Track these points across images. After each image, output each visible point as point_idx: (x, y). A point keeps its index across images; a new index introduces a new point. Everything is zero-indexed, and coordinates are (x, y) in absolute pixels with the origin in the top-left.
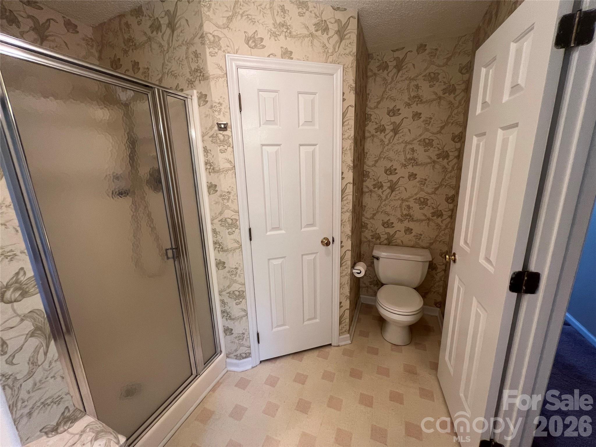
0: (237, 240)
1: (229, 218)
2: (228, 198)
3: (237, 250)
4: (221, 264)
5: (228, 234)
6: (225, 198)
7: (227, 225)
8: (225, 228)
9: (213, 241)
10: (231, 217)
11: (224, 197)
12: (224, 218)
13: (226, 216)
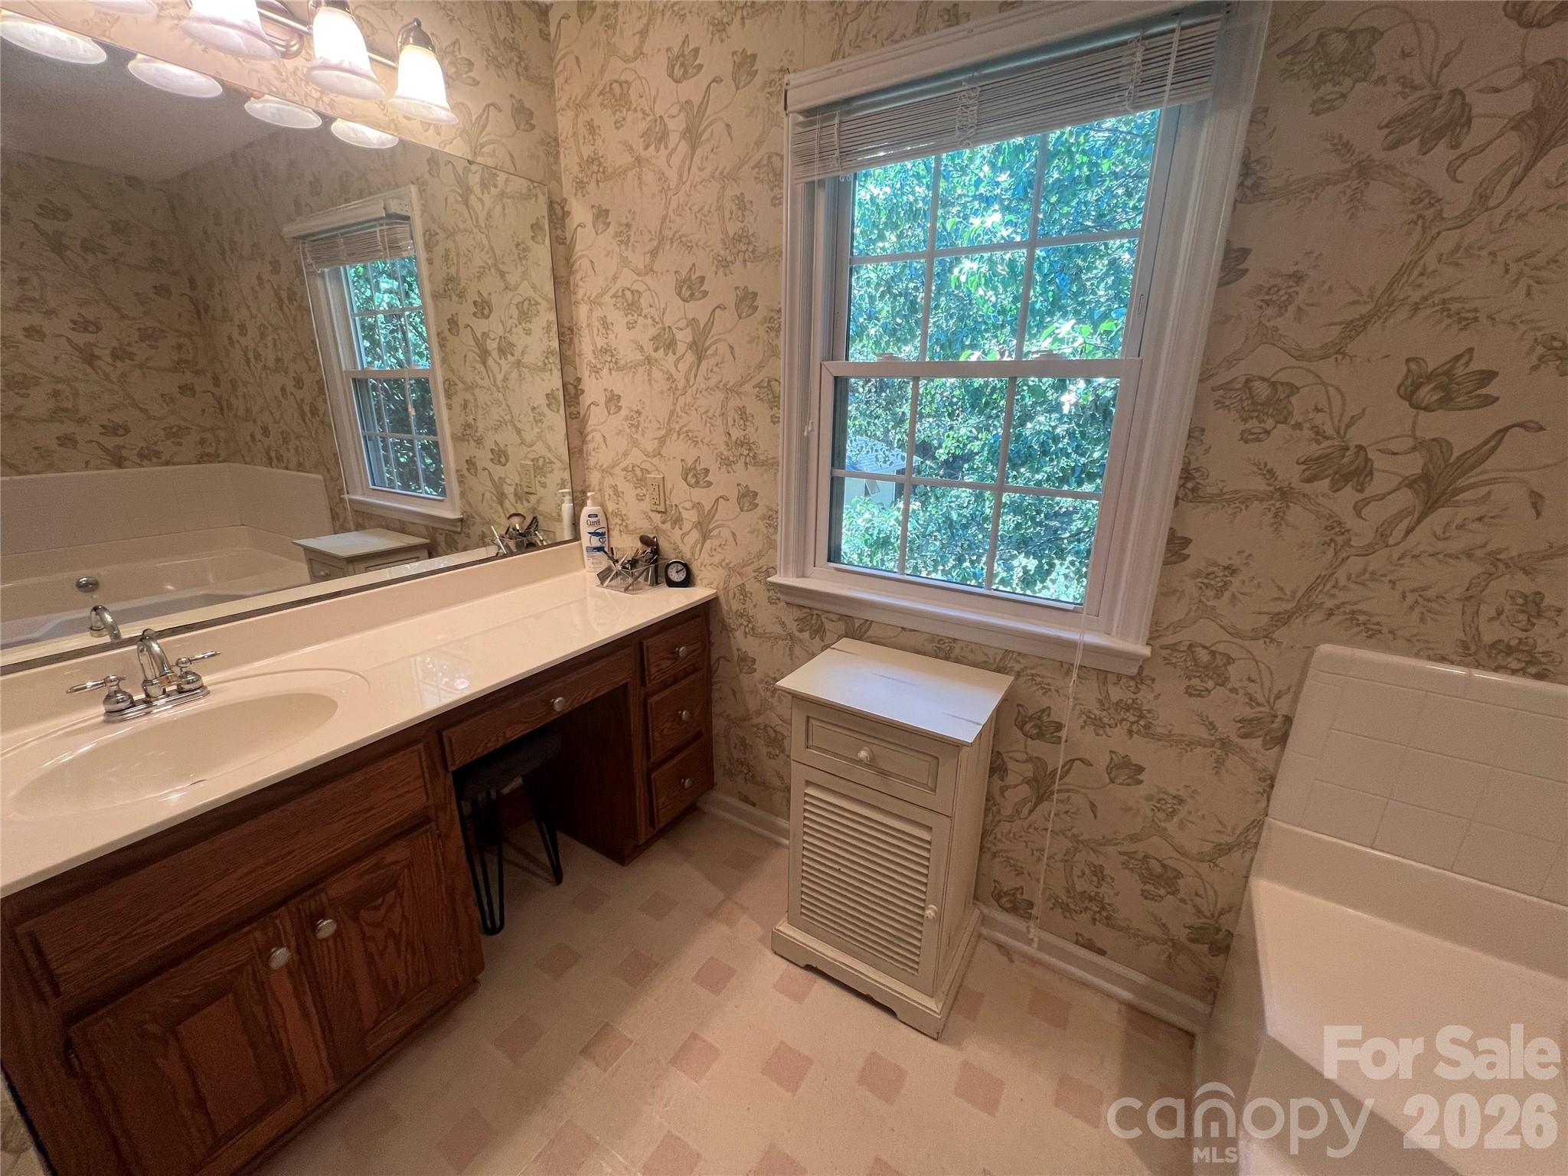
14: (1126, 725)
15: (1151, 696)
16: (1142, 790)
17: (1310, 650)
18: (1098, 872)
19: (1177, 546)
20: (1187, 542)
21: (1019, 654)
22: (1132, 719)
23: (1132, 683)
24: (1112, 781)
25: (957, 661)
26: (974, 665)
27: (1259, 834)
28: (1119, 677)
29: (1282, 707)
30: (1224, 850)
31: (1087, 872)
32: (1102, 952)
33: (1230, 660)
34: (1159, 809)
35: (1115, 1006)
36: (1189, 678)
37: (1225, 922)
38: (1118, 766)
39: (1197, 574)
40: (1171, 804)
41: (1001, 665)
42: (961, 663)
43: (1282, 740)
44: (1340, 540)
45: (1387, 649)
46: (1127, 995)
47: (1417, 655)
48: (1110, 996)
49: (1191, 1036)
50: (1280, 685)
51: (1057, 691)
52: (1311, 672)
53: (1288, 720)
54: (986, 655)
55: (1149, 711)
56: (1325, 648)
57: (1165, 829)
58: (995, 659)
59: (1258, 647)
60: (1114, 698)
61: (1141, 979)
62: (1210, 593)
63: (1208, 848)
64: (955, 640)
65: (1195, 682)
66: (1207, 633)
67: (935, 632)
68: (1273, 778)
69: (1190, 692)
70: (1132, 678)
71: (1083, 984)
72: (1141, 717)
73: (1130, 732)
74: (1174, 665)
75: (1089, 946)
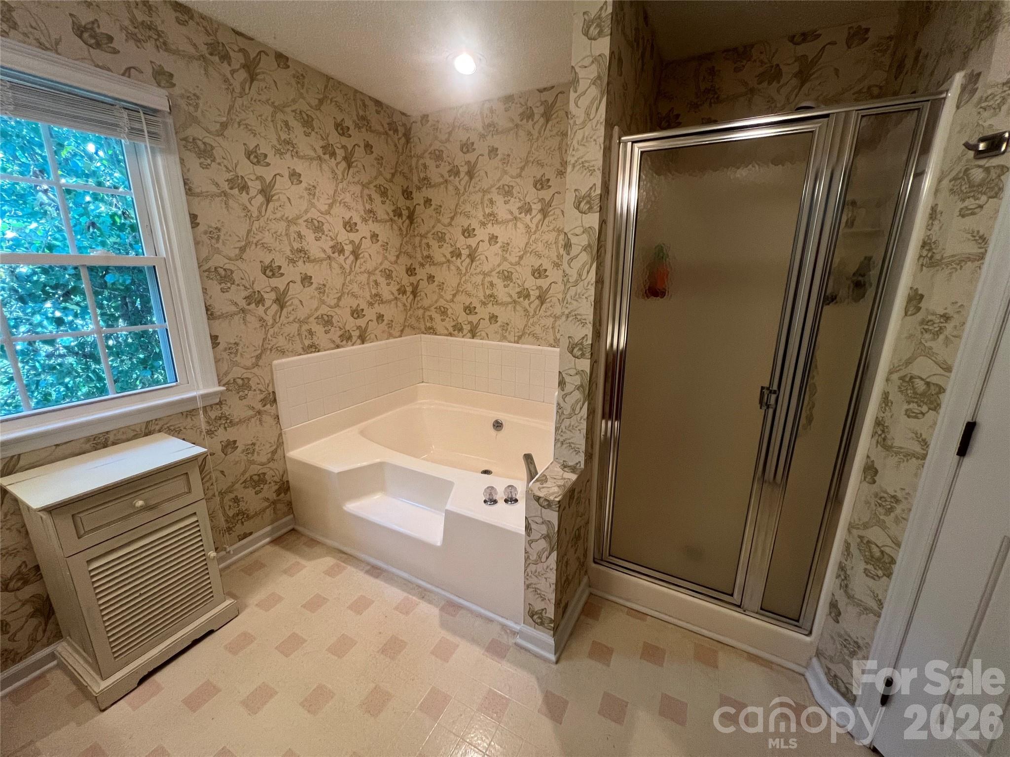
0: (924, 437)
1: (922, 379)
2: (937, 329)
3: (914, 459)
4: (871, 471)
5: (904, 413)
6: (931, 328)
7: (909, 392)
8: (903, 397)
9: (877, 418)
10: (929, 377)
11: (926, 327)
12: (909, 375)
13: (916, 373)
14: (222, 426)
15: (227, 408)
16: (239, 450)
17: (270, 365)
18: (236, 500)
19: (214, 339)
20: (217, 337)
21: (156, 420)
22: (224, 422)
23: (218, 406)
24: (226, 455)
25: (114, 444)
26: (128, 440)
27: (282, 438)
28: (211, 406)
29: (271, 390)
30: (274, 452)
31: (231, 504)
32: (251, 534)
33: (249, 379)
34: (248, 453)
35: (268, 546)
36: (238, 393)
37: (285, 479)
38: (226, 446)
39: (225, 350)
40: (250, 449)
41: (147, 431)
42: (118, 444)
43: (275, 400)
44: (264, 324)
45: (288, 357)
46: (268, 540)
47: (295, 356)
48: (263, 546)
49: (293, 530)
50: (267, 382)
51: (185, 428)
52: (274, 372)
53: (274, 392)
54: (134, 430)
55: (229, 415)
56: (275, 362)
57: (253, 460)
58: (141, 431)
59: (255, 370)
60: (213, 417)
61: (269, 528)
62: (233, 356)
63: (269, 455)
64: (107, 432)
65: (241, 393)
66: (237, 372)
67: (88, 435)
68: (278, 416)
69: (241, 398)
70: (217, 404)
71: (251, 553)
72: (227, 419)
73: (225, 428)
74: (231, 390)
75: (246, 536)
